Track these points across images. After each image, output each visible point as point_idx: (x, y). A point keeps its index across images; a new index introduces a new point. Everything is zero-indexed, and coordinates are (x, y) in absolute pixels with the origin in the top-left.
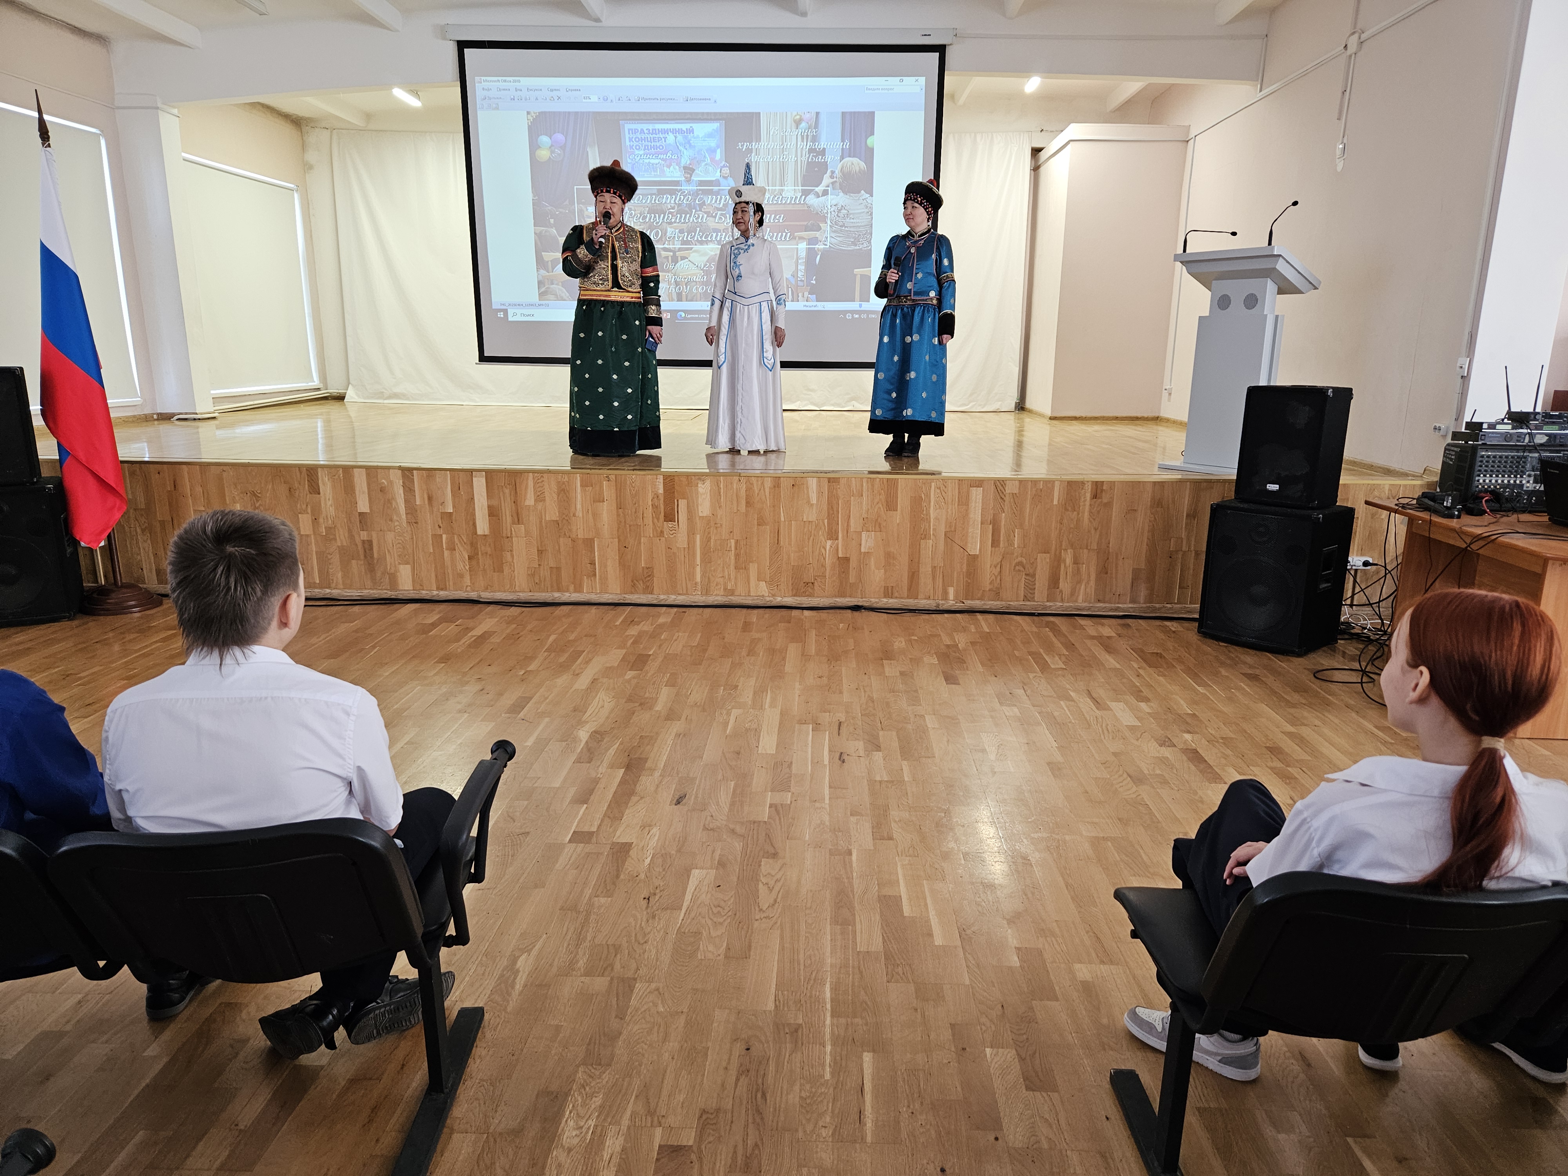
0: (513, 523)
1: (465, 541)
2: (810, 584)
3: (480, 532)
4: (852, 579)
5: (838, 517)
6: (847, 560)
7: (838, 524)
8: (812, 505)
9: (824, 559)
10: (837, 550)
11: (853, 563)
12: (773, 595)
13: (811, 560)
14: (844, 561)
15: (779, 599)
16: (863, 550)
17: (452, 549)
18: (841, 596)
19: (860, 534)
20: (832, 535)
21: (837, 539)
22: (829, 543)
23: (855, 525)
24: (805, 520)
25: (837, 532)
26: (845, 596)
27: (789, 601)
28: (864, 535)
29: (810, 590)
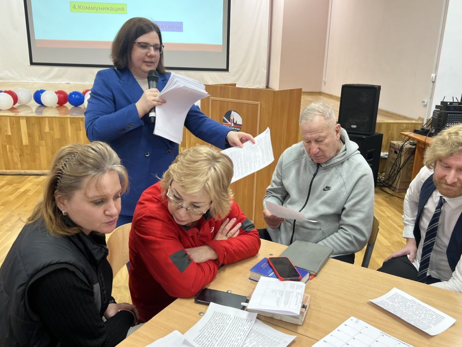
0: (40, 139)
1: (17, 147)
3: (24, 143)
17: (11, 152)
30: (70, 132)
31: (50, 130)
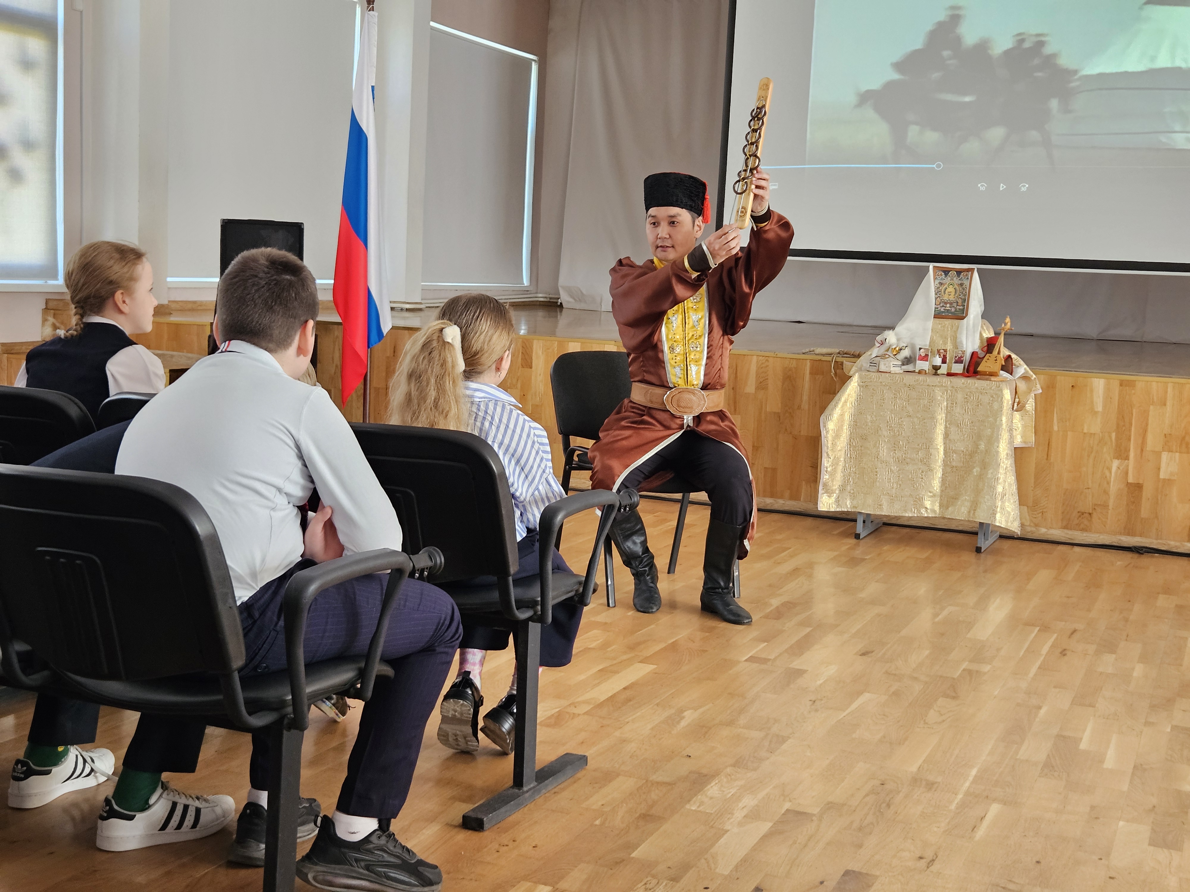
2: (1087, 515)
4: (1145, 512)
5: (1130, 430)
6: (1138, 487)
7: (1130, 440)
8: (1096, 413)
9: (1108, 483)
10: (1127, 473)
11: (1148, 492)
12: (1036, 525)
13: (1090, 482)
14: (1136, 488)
15: (1043, 530)
16: (1162, 476)
18: (1128, 534)
19: (1158, 455)
20: (1122, 454)
21: (1127, 458)
22: (1116, 463)
23: (1153, 441)
24: (1085, 431)
25: (1127, 450)
26: (1133, 535)
27: (1057, 534)
28: (1165, 456)
29: (1086, 522)
30: (805, 398)
31: (757, 388)
